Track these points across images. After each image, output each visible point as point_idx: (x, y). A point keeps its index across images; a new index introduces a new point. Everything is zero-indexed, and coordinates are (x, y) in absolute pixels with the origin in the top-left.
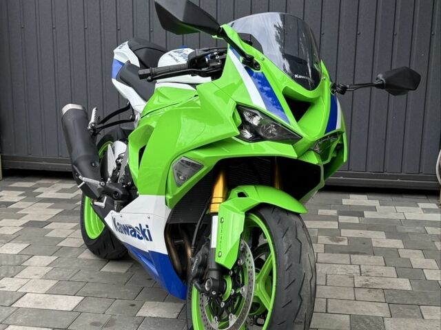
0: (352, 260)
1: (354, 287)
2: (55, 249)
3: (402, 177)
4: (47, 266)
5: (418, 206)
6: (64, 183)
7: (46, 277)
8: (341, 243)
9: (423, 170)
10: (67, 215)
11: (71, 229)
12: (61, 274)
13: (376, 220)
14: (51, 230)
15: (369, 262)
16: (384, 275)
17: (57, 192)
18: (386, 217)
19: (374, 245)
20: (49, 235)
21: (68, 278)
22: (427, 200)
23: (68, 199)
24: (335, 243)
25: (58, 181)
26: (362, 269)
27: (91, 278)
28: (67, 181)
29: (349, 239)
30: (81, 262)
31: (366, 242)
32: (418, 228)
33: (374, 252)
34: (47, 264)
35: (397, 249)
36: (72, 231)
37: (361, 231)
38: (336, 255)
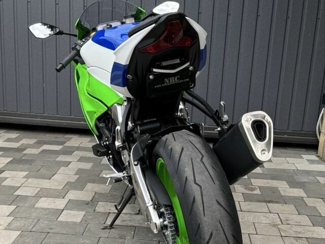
0: (270, 209)
1: (282, 236)
2: (12, 199)
3: (288, 134)
4: (8, 216)
5: (302, 158)
6: (9, 133)
7: (8, 228)
8: (255, 192)
9: (305, 128)
10: (17, 163)
11: (23, 178)
12: (22, 224)
13: (275, 170)
14: (6, 178)
15: (284, 210)
16: (302, 224)
17: (4, 141)
18: (281, 167)
19: (282, 194)
20: (5, 183)
21: (30, 228)
22: (307, 153)
23: (15, 148)
24: (250, 192)
25: (4, 131)
26: (281, 218)
27: (51, 229)
28: (11, 132)
29: (260, 188)
30: (38, 211)
31: (275, 190)
32: (310, 178)
33: (284, 200)
34: (8, 214)
35: (302, 197)
36: (25, 179)
37: (268, 181)
38: (254, 203)
